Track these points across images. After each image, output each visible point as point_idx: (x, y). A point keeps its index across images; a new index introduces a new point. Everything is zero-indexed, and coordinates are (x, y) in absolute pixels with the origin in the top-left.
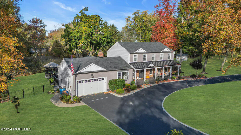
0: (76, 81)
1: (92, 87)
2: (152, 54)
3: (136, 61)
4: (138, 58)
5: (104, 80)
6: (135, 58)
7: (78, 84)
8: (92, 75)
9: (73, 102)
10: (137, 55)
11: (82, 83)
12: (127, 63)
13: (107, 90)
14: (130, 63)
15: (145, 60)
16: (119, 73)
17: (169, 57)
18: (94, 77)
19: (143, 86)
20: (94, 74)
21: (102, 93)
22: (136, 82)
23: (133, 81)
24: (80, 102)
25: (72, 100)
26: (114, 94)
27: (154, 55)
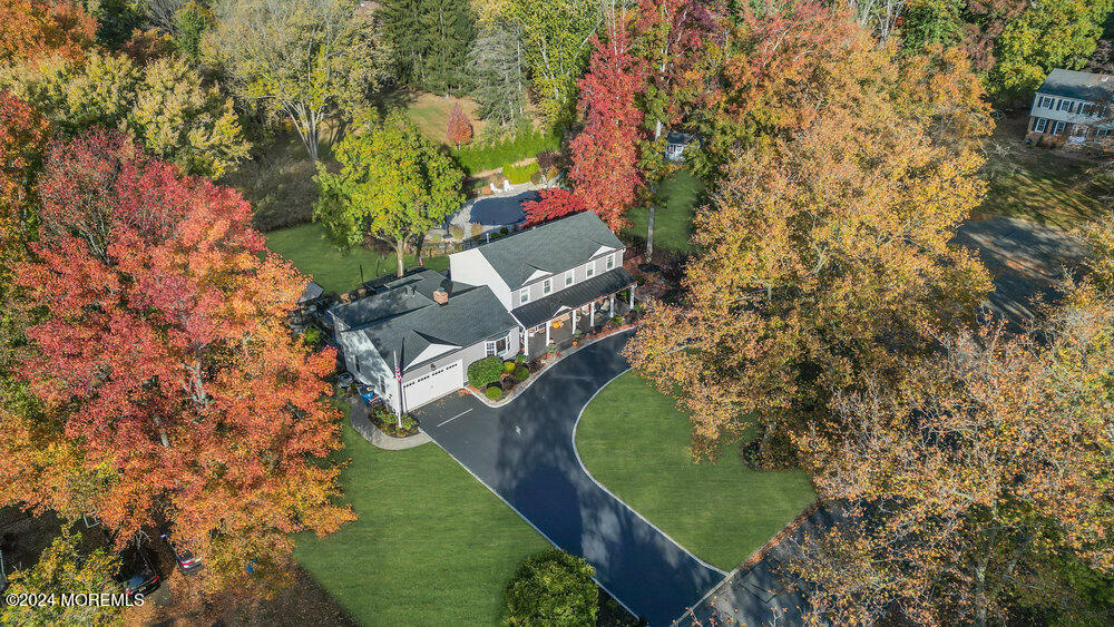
0: (402, 385)
1: (432, 387)
2: (566, 272)
3: (527, 300)
4: (531, 293)
5: (457, 366)
6: (524, 294)
7: (406, 390)
8: (433, 366)
9: (409, 433)
10: (529, 287)
11: (413, 386)
12: (505, 309)
13: (465, 384)
14: (514, 312)
15: (549, 291)
16: (488, 344)
17: (609, 264)
18: (436, 367)
19: (543, 362)
20: (435, 363)
21: (455, 394)
22: (526, 353)
23: (521, 352)
24: (418, 433)
25: (400, 426)
26: (482, 398)
27: (572, 273)
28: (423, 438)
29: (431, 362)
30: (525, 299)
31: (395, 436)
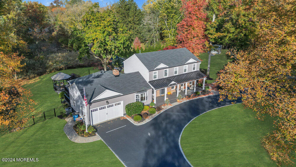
0: (91, 110)
1: (107, 114)
2: (175, 68)
3: (156, 78)
4: (158, 75)
5: (120, 104)
6: (155, 74)
7: (93, 112)
8: (107, 102)
10: (157, 71)
11: (96, 111)
12: (146, 81)
13: (124, 114)
14: (150, 82)
15: (167, 75)
16: (136, 95)
17: (194, 68)
18: (109, 103)
19: (163, 107)
20: (109, 100)
21: (119, 119)
22: (155, 102)
23: (153, 102)
24: (95, 135)
25: (87, 131)
26: (132, 121)
27: (177, 69)
28: (97, 138)
29: (107, 99)
30: (155, 77)
31: (83, 136)
